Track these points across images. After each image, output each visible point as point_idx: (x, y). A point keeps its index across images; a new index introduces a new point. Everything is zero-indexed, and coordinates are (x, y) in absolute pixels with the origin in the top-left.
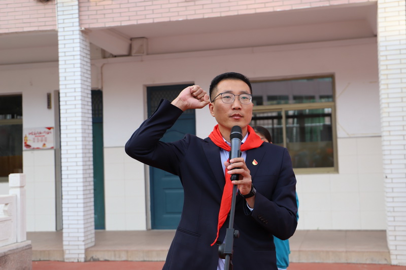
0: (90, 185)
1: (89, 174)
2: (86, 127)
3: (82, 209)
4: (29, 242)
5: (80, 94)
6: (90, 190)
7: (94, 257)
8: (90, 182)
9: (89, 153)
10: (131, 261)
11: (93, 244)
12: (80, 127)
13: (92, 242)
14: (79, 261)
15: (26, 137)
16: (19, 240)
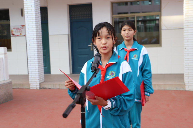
0: (41, 53)
1: (41, 48)
2: (38, 25)
3: (37, 65)
4: (10, 80)
5: (34, 8)
6: (41, 55)
7: (44, 87)
8: (41, 51)
9: (40, 37)
10: (61, 89)
11: (43, 81)
12: (35, 25)
13: (43, 80)
14: (37, 88)
15: (12, 30)
16: (5, 80)
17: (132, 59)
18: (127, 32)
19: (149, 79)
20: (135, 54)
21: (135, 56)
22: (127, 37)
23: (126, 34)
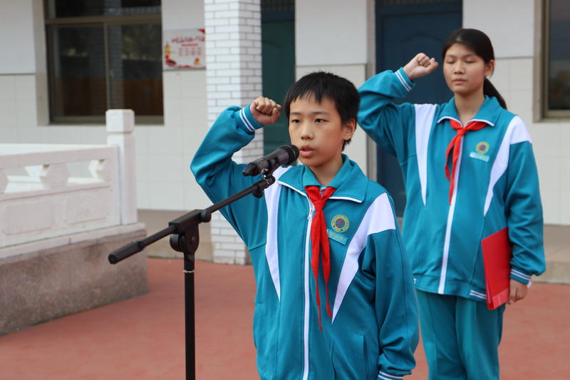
4: (142, 226)
9: (255, 76)
14: (237, 262)
15: (167, 46)
16: (125, 222)
17: (471, 158)
18: (457, 66)
19: (528, 228)
20: (484, 141)
21: (482, 148)
22: (458, 85)
23: (455, 73)
